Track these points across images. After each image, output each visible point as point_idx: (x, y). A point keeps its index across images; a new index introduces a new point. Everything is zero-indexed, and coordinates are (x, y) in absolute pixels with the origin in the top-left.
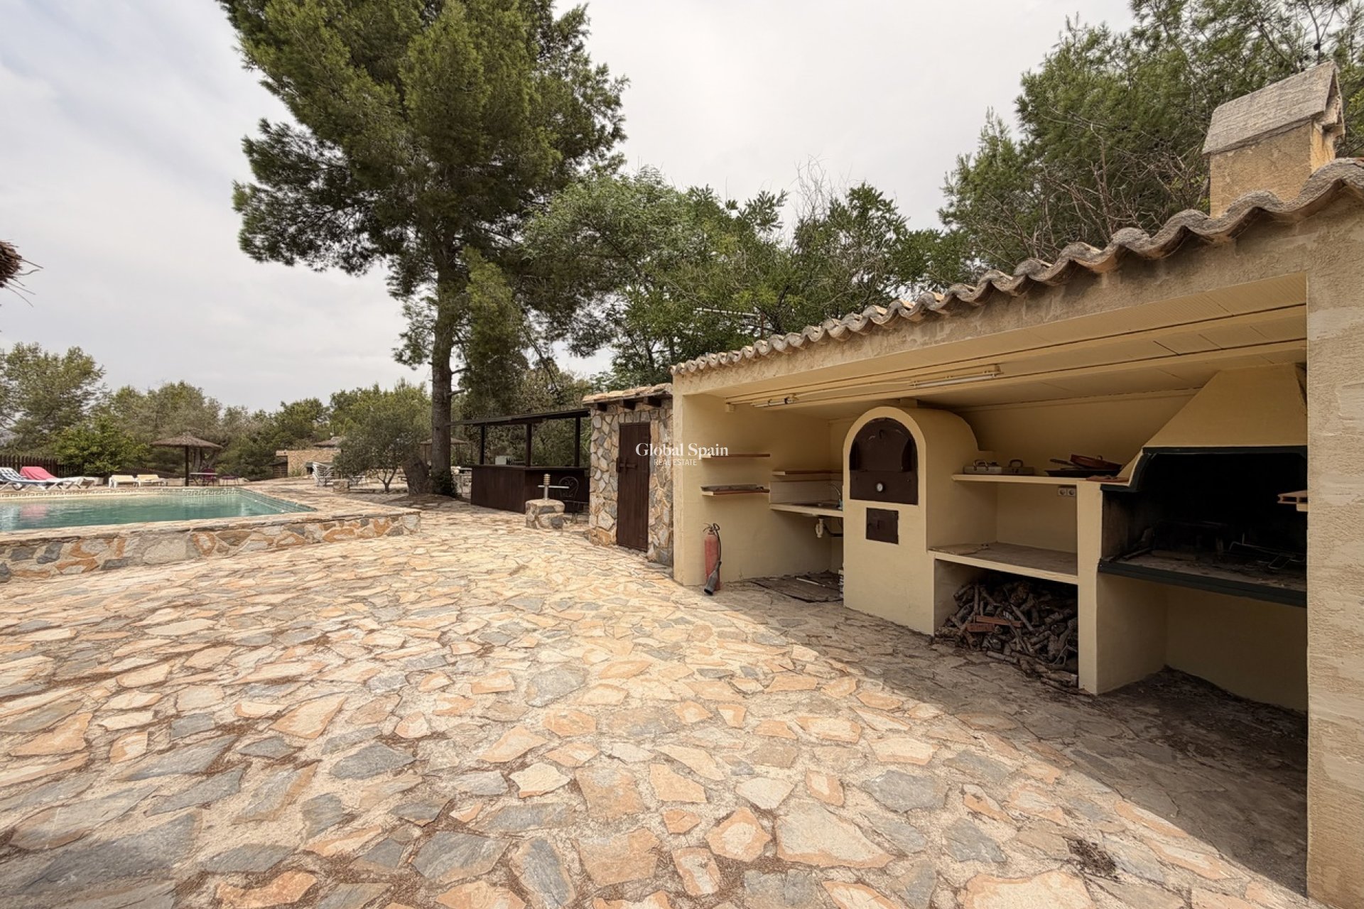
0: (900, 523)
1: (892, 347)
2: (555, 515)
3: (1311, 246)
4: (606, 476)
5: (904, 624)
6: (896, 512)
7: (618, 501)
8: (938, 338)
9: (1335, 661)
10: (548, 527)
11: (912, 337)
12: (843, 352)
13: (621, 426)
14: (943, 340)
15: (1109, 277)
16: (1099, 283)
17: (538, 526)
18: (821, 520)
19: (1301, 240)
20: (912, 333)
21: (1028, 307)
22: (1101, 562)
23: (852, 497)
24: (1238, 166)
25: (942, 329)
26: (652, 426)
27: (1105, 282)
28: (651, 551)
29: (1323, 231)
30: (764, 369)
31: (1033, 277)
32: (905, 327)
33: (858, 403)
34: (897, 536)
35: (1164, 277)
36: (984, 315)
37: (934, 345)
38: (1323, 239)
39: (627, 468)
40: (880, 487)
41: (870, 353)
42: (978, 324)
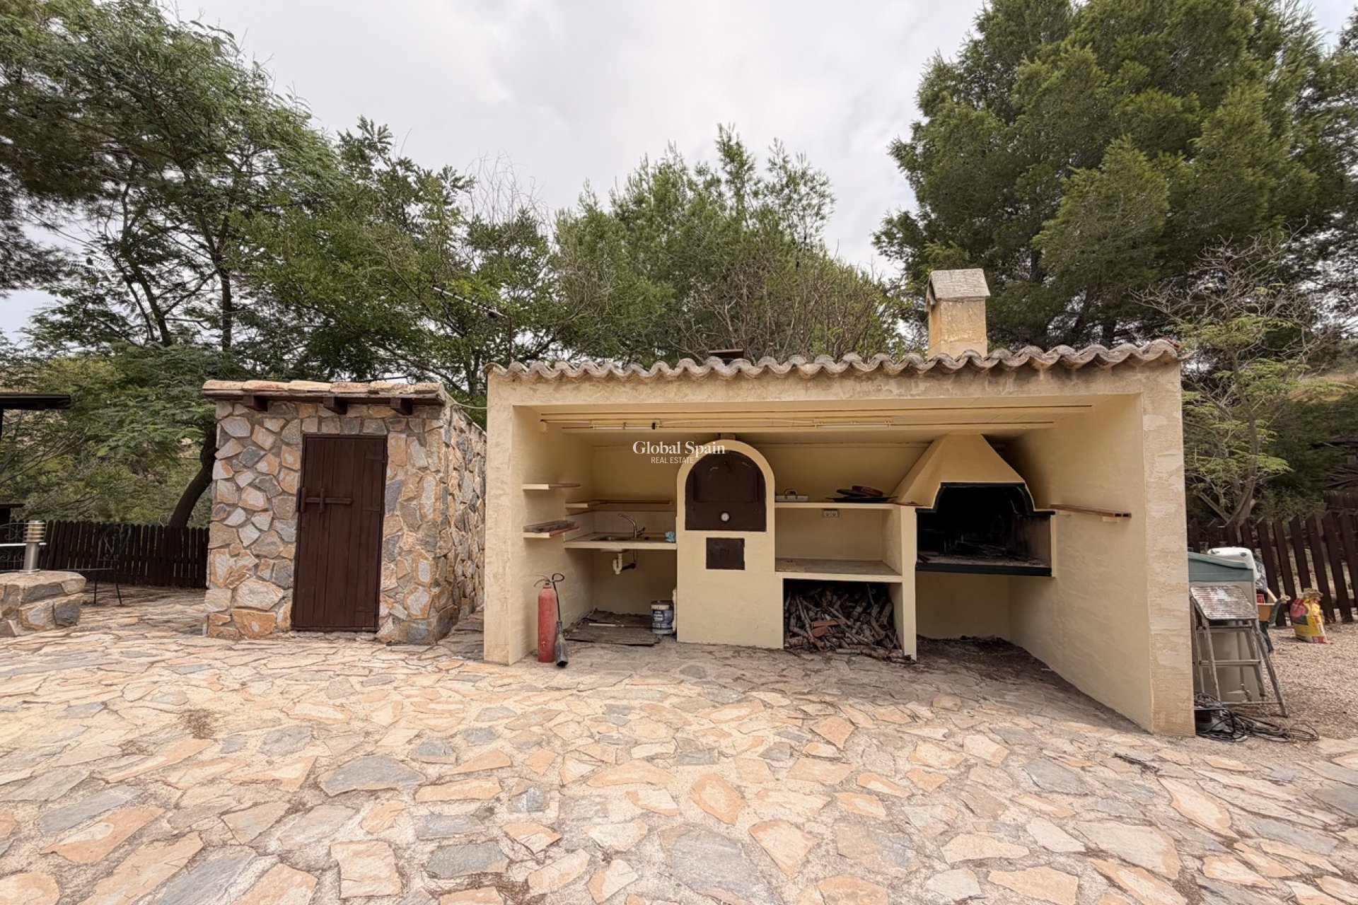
0: (746, 550)
1: (867, 393)
2: (64, 600)
3: (1144, 380)
4: (262, 520)
5: (751, 645)
6: (742, 540)
7: (298, 558)
8: (914, 392)
9: (1159, 600)
10: (43, 629)
11: (887, 387)
12: (807, 389)
13: (307, 438)
14: (919, 395)
15: (1045, 373)
16: (1038, 376)
17: (16, 630)
18: (620, 556)
19: (1139, 376)
20: (887, 384)
21: (990, 382)
22: (917, 564)
23: (687, 528)
24: (954, 312)
25: (917, 386)
26: (391, 443)
27: (1042, 376)
28: (387, 629)
29: (1148, 374)
30: (689, 391)
31: (1005, 362)
32: (880, 378)
33: (674, 434)
34: (743, 563)
35: (1076, 381)
36: (955, 381)
37: (909, 397)
38: (1148, 378)
39: (326, 505)
40: (725, 517)
41: (841, 394)
42: (950, 387)
